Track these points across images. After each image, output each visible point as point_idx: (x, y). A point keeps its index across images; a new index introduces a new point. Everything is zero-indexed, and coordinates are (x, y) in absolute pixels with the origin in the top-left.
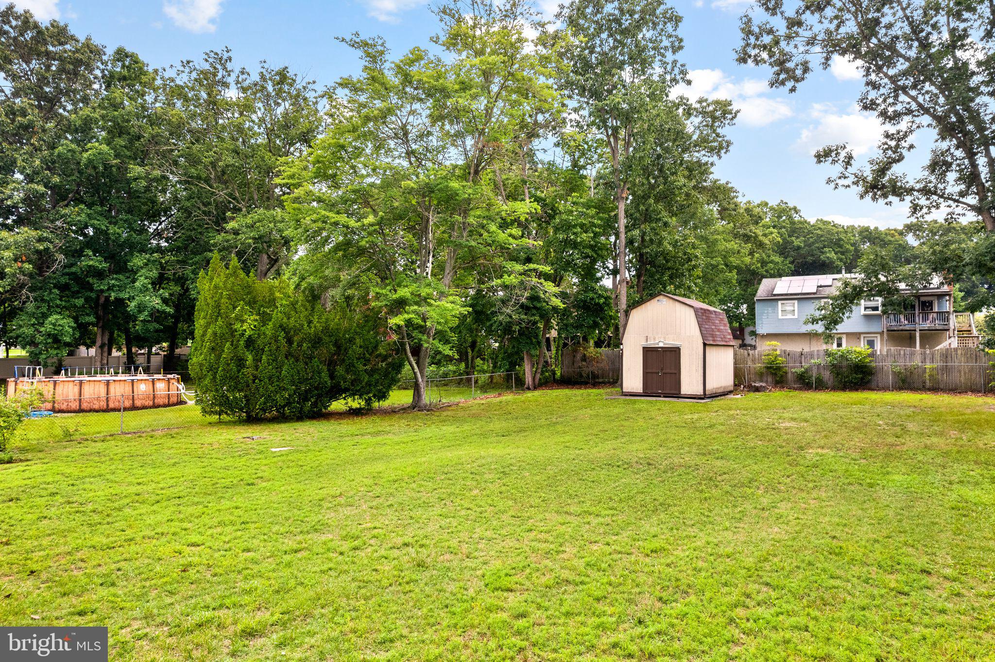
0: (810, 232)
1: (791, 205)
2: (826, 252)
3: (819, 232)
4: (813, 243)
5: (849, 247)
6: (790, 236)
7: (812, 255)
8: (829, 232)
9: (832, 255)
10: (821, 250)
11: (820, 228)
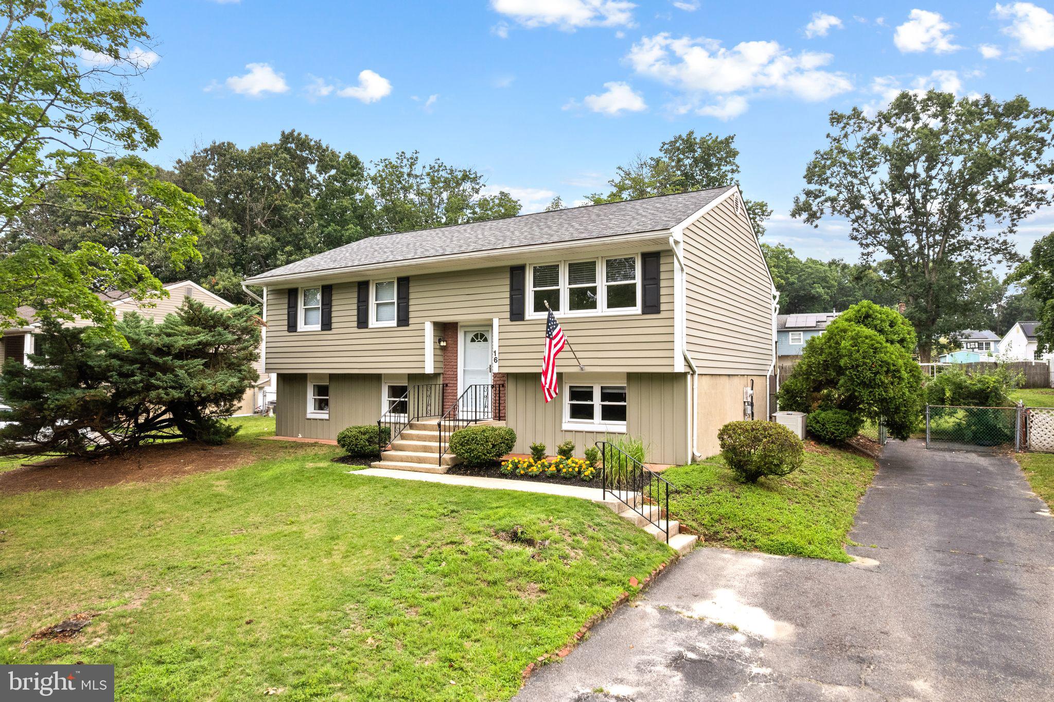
0: (802, 270)
1: (787, 247)
2: (816, 288)
3: (809, 270)
4: (805, 280)
5: (833, 282)
6: (786, 273)
7: (804, 290)
8: (817, 271)
9: (821, 290)
10: (811, 285)
11: (810, 267)
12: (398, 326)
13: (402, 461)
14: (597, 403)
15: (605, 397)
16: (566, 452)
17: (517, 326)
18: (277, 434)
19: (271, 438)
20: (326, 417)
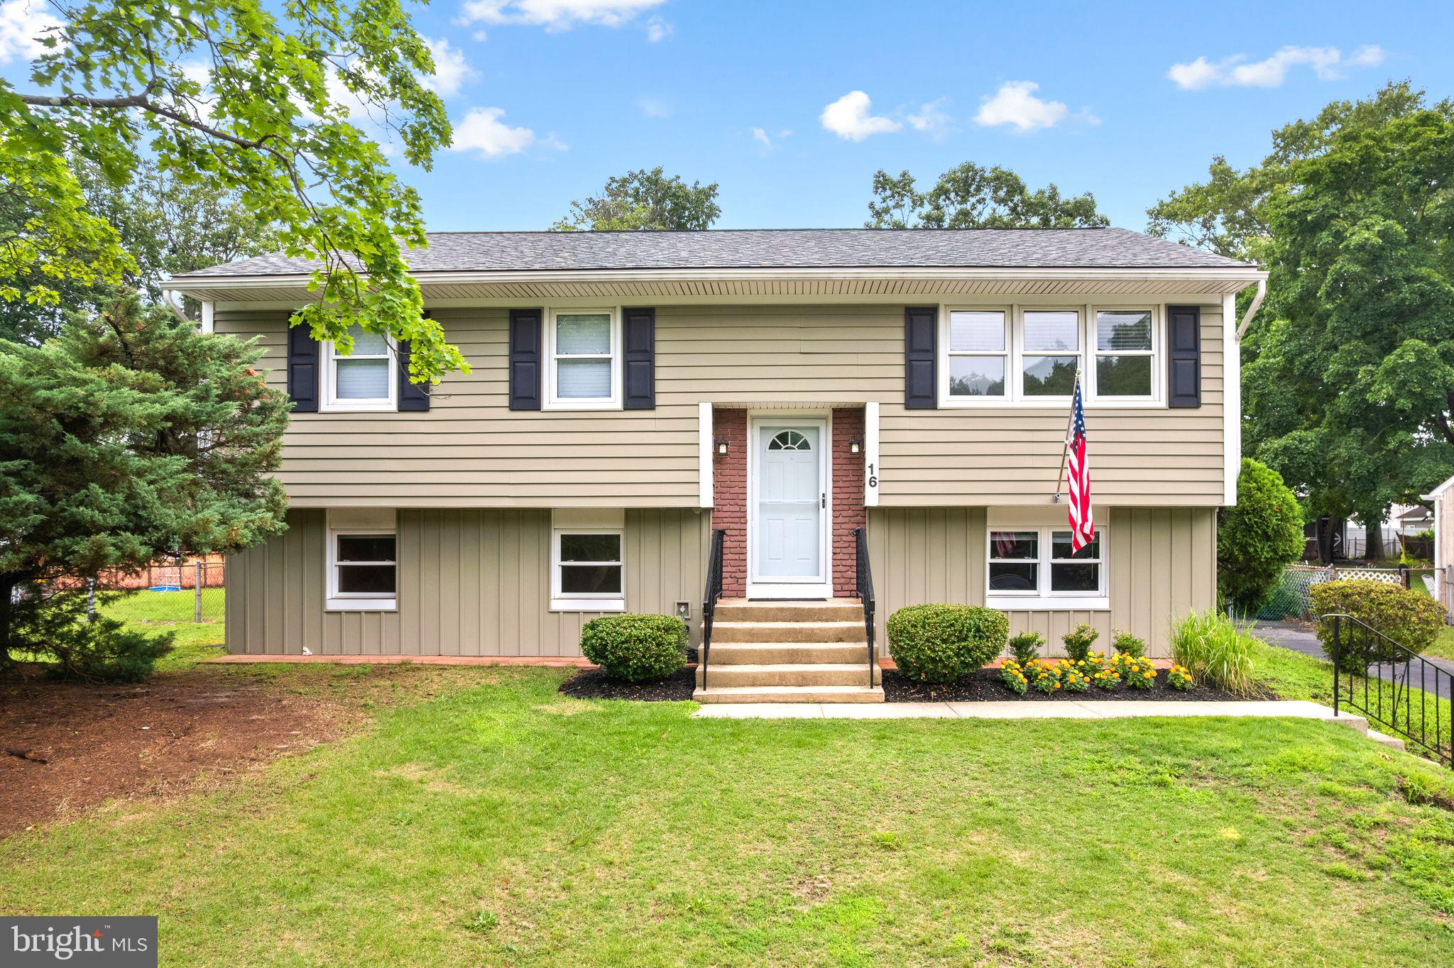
12: (626, 408)
13: (753, 685)
14: (1045, 561)
15: (1060, 550)
16: (1078, 648)
17: (920, 419)
18: (227, 649)
19: (214, 659)
20: (390, 605)
